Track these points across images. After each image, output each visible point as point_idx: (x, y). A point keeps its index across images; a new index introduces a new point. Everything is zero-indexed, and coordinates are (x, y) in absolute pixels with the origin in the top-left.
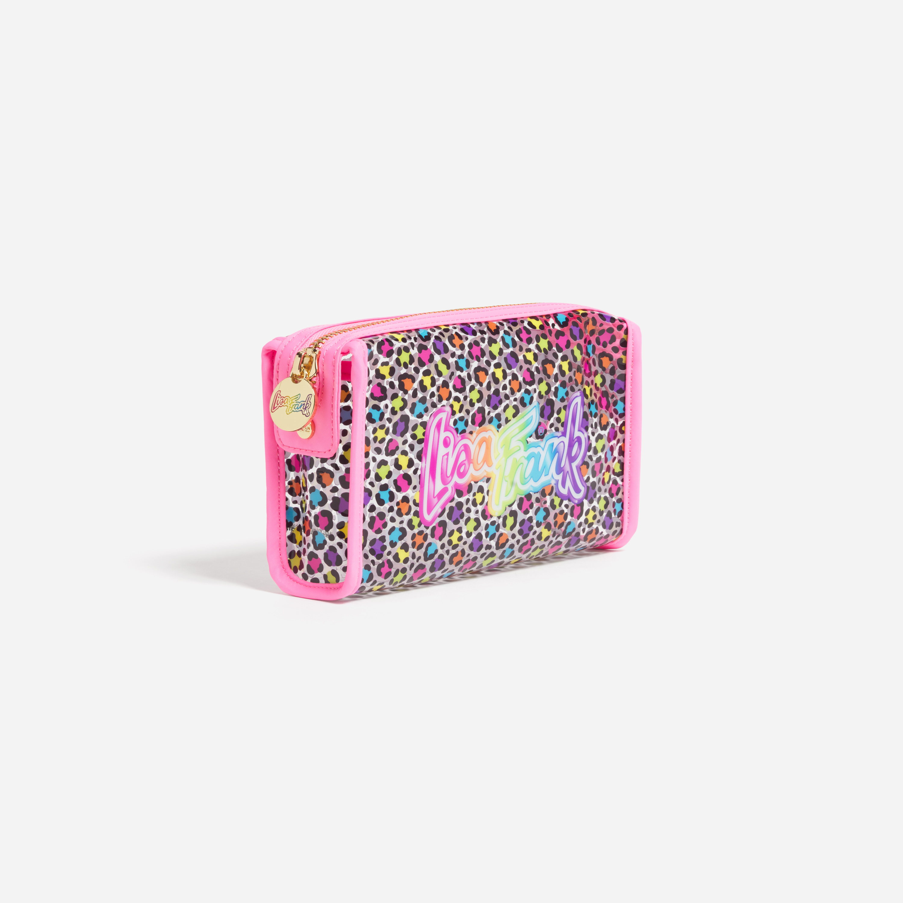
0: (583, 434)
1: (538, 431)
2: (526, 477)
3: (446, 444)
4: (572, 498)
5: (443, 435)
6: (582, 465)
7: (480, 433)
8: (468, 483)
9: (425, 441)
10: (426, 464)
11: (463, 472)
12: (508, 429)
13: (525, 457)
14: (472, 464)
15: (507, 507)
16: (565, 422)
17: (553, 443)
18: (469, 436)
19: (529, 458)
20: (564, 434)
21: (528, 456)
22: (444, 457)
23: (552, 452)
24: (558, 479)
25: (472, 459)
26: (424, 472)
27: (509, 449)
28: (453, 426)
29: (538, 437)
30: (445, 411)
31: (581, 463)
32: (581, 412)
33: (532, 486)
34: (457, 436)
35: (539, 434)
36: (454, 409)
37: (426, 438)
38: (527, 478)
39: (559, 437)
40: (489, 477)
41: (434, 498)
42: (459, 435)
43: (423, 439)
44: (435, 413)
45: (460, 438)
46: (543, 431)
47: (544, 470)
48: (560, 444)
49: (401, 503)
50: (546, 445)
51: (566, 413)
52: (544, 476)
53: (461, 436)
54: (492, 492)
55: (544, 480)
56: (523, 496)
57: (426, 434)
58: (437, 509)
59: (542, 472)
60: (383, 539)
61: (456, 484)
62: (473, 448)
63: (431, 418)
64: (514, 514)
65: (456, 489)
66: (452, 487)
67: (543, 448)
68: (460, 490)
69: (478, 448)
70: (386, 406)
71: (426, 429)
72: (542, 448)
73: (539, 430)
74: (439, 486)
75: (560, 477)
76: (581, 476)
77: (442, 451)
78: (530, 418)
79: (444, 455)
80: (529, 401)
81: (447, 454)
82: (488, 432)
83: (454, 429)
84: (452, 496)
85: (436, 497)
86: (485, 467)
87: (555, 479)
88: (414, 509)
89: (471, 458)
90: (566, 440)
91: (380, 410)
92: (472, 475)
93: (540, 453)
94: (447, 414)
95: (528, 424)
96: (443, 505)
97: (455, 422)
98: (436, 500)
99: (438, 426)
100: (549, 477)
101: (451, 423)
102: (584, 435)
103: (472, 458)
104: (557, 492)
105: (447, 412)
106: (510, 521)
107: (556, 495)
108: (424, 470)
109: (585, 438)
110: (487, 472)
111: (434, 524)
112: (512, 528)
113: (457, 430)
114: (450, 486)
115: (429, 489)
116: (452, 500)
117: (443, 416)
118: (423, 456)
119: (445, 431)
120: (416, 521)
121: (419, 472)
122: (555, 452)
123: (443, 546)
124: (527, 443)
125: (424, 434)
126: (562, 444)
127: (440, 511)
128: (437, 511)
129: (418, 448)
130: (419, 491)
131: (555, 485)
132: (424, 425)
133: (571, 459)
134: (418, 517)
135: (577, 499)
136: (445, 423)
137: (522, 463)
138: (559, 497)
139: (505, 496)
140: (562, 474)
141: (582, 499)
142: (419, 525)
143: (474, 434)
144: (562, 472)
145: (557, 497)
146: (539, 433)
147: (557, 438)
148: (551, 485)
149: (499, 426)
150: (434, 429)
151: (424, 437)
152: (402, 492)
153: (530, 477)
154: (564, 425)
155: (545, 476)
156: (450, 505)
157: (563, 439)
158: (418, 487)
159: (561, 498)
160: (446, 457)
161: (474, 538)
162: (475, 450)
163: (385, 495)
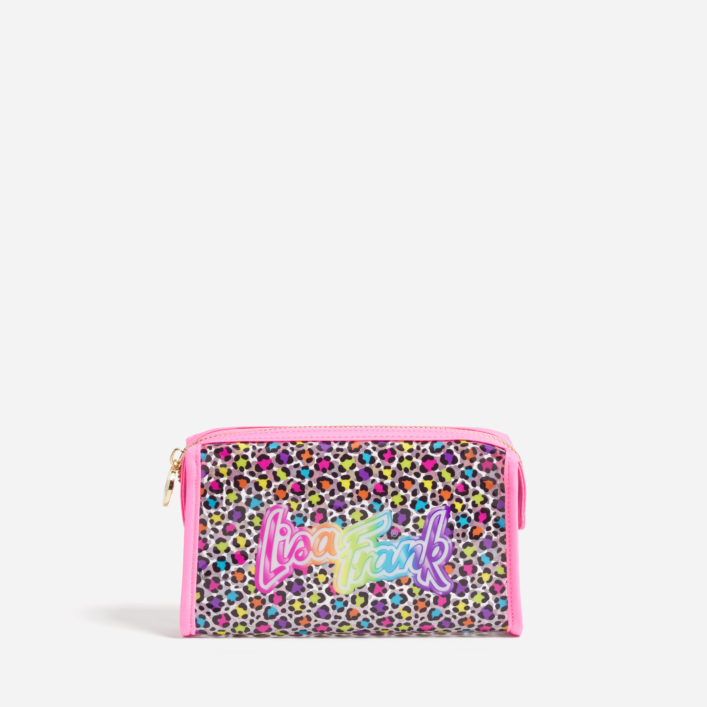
0: (447, 540)
1: (390, 533)
2: (377, 567)
3: (283, 532)
4: (435, 590)
5: (280, 526)
6: (446, 565)
7: (321, 528)
8: (308, 565)
9: (261, 528)
10: (263, 546)
11: (301, 556)
12: (355, 528)
13: (375, 552)
14: (312, 551)
15: (356, 589)
16: (424, 529)
17: (409, 545)
18: (309, 530)
19: (380, 553)
20: (423, 538)
21: (379, 551)
22: (280, 543)
23: (408, 551)
24: (416, 573)
25: (312, 548)
26: (260, 552)
27: (357, 544)
28: (290, 520)
29: (390, 537)
30: (282, 508)
31: (444, 563)
32: (444, 523)
33: (384, 575)
34: (295, 528)
35: (392, 536)
36: (291, 507)
37: (263, 526)
38: (378, 569)
39: (415, 540)
40: (333, 563)
41: (271, 573)
42: (296, 527)
43: (260, 527)
44: (271, 508)
45: (298, 530)
46: (396, 534)
47: (399, 564)
48: (417, 546)
49: (236, 573)
50: (400, 545)
51: (425, 522)
52: (398, 569)
53: (299, 529)
54: (338, 575)
55: (397, 572)
56: (375, 582)
57: (262, 523)
58: (275, 581)
59: (396, 566)
60: (220, 597)
61: (294, 565)
62: (312, 539)
63: (267, 511)
64: (364, 595)
65: (294, 569)
66: (290, 567)
67: (397, 547)
68: (299, 570)
69: (318, 540)
70: (222, 498)
71: (263, 519)
72: (395, 547)
73: (392, 532)
74: (275, 564)
75: (419, 572)
76: (446, 575)
77: (278, 538)
78: (381, 522)
79: (281, 541)
80: (379, 508)
81: (284, 541)
82: (330, 528)
83: (291, 522)
84: (291, 574)
85: (272, 572)
86: (327, 555)
87: (412, 573)
88: (249, 578)
89: (310, 546)
90: (425, 544)
91: (216, 501)
92: (312, 560)
93: (393, 551)
94: (284, 510)
95: (378, 526)
96: (280, 579)
97: (293, 517)
98: (272, 575)
99: (275, 518)
100: (405, 571)
101: (289, 518)
102: (447, 542)
103: (312, 546)
104: (416, 583)
105: (284, 509)
106: (360, 600)
107: (414, 585)
108: (260, 551)
109: (449, 544)
110: (329, 559)
111: (272, 593)
112: (363, 606)
113: (294, 524)
114: (287, 566)
115: (265, 565)
116: (290, 576)
117: (281, 511)
118: (260, 540)
119: (281, 523)
120: (252, 588)
121: (255, 551)
122: (410, 552)
123: (284, 611)
124: (377, 541)
125: (261, 523)
126: (420, 546)
127: (277, 583)
128: (274, 583)
129: (255, 533)
130: (255, 566)
131: (413, 578)
132: (261, 516)
133: (432, 560)
134: (254, 585)
135: (441, 591)
136: (282, 517)
137: (372, 556)
138: (418, 587)
139: (354, 580)
140: (421, 569)
141: (449, 592)
142: (256, 591)
143: (314, 529)
144: (421, 568)
145: (416, 587)
146: (392, 534)
147: (414, 541)
148: (408, 577)
149: (344, 525)
150: (271, 520)
151: (260, 525)
152: (238, 564)
153: (381, 569)
154: (423, 531)
155: (400, 569)
156: (288, 580)
157: (421, 542)
158: (254, 562)
159: (420, 588)
160: (283, 543)
161: (319, 608)
162: (315, 541)
163: (221, 565)
